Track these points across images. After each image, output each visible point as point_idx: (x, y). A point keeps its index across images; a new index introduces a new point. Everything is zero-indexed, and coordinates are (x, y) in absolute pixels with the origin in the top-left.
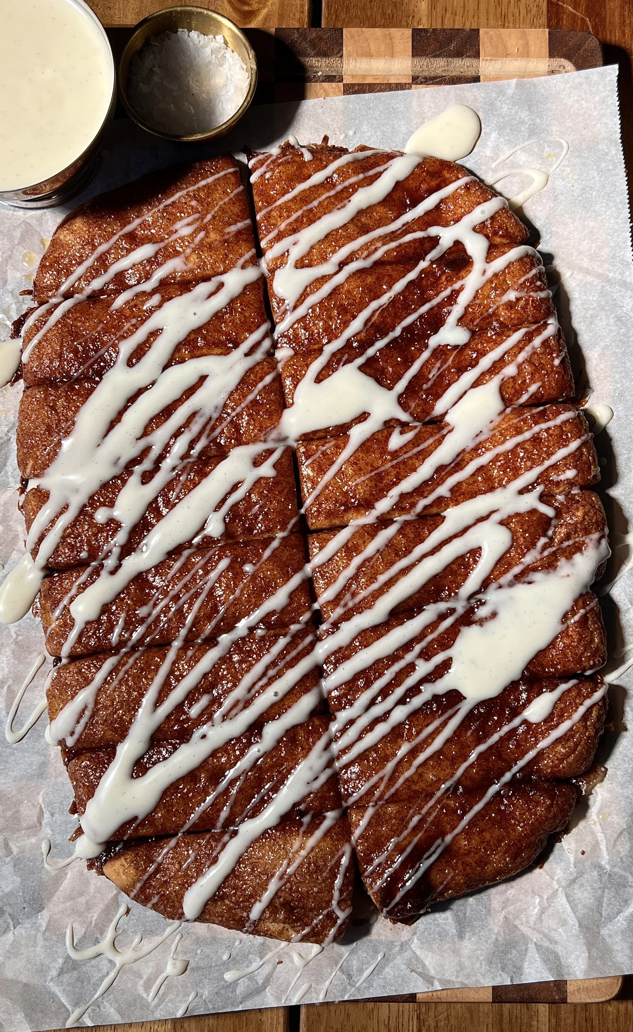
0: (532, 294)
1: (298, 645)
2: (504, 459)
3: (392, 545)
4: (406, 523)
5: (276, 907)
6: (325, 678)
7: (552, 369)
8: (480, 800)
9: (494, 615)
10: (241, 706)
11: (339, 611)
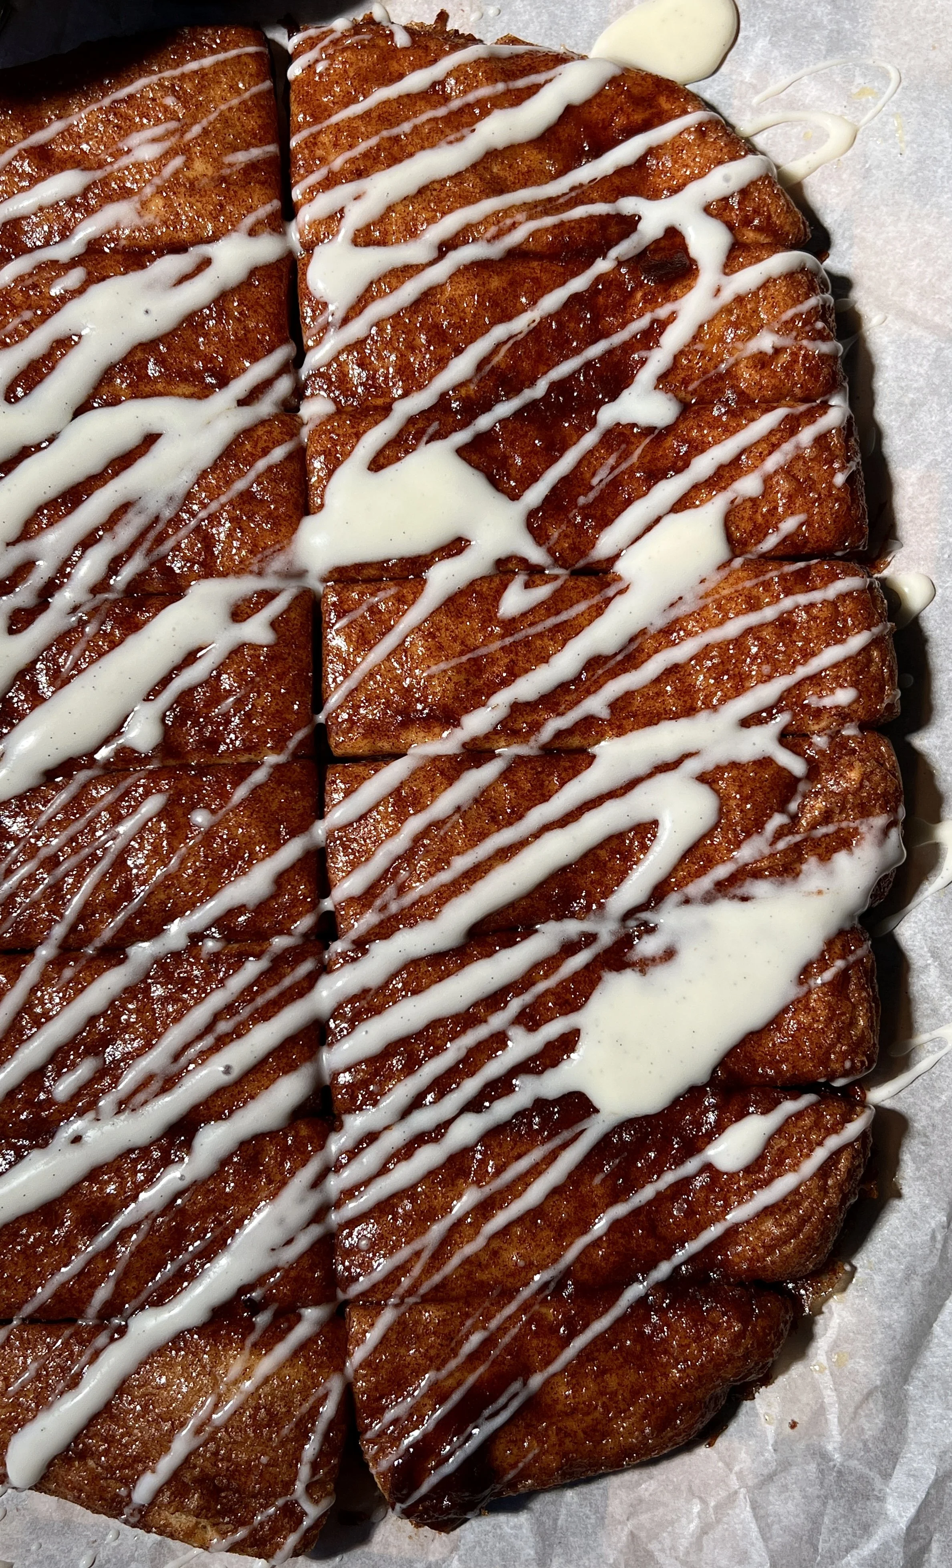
0: (805, 343)
1: (282, 976)
2: (720, 656)
3: (487, 801)
4: (519, 761)
5: (185, 1485)
6: (331, 1045)
7: (830, 491)
8: (606, 1311)
9: (669, 954)
10: (155, 1086)
11: (370, 918)
